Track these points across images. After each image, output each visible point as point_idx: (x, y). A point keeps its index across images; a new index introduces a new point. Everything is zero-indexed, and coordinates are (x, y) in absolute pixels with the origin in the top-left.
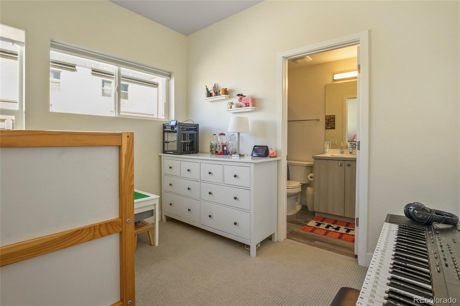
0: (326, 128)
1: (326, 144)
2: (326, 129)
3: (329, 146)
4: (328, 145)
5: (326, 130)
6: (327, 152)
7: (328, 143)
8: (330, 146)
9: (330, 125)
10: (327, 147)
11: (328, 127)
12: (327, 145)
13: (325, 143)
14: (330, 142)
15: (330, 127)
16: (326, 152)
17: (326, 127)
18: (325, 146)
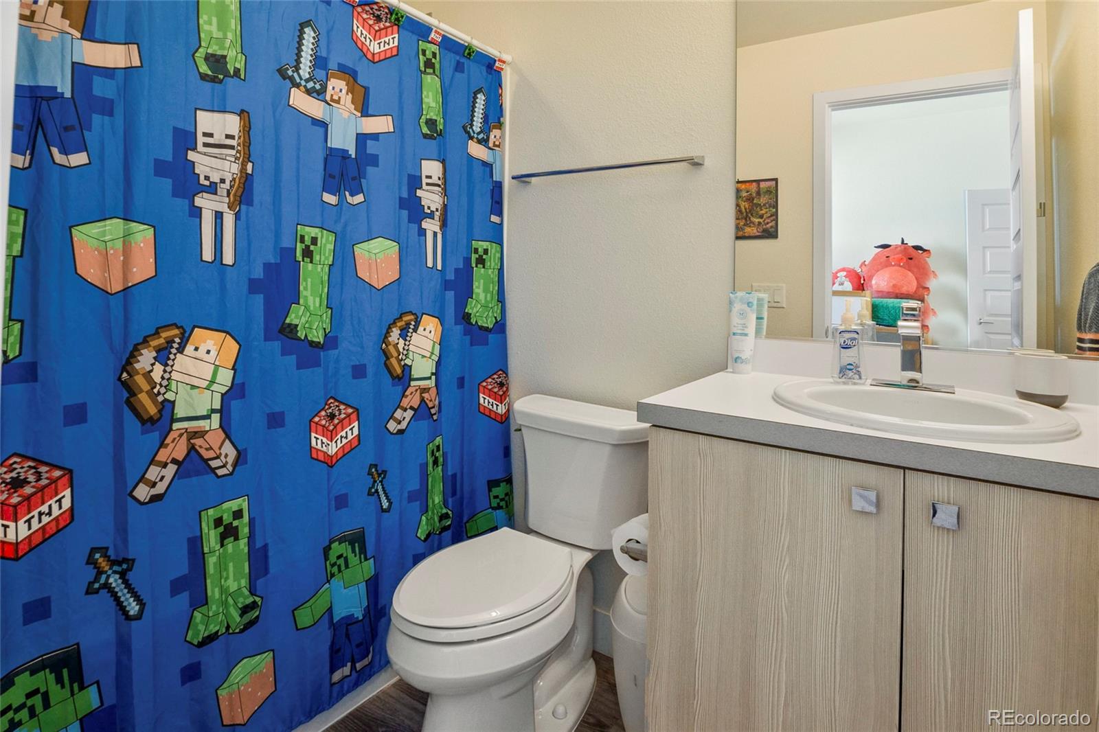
0: (740, 234)
1: (737, 307)
2: (738, 238)
3: (759, 318)
4: (754, 316)
5: (740, 243)
6: (746, 354)
7: (749, 304)
8: (765, 321)
9: (757, 220)
10: (745, 326)
11: (749, 231)
12: (742, 314)
13: (731, 303)
14: (765, 296)
15: (755, 229)
16: (736, 360)
17: (738, 228)
18: (736, 320)
